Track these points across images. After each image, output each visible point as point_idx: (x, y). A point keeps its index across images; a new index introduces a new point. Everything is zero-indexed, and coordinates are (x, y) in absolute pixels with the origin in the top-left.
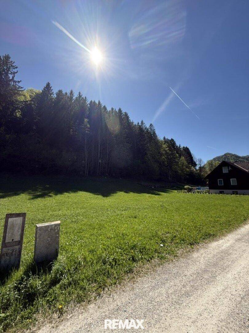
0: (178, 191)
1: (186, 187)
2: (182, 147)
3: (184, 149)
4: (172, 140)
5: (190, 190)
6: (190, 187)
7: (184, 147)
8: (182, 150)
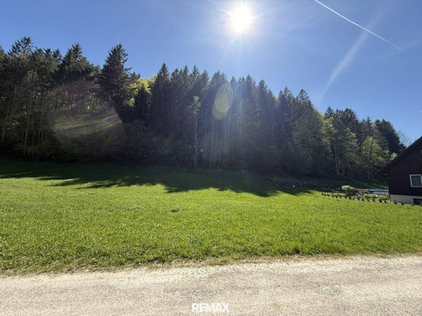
0: (324, 193)
1: (344, 187)
2: (373, 121)
3: (377, 125)
4: (347, 110)
5: (350, 194)
6: (352, 188)
7: (378, 121)
8: (373, 125)
